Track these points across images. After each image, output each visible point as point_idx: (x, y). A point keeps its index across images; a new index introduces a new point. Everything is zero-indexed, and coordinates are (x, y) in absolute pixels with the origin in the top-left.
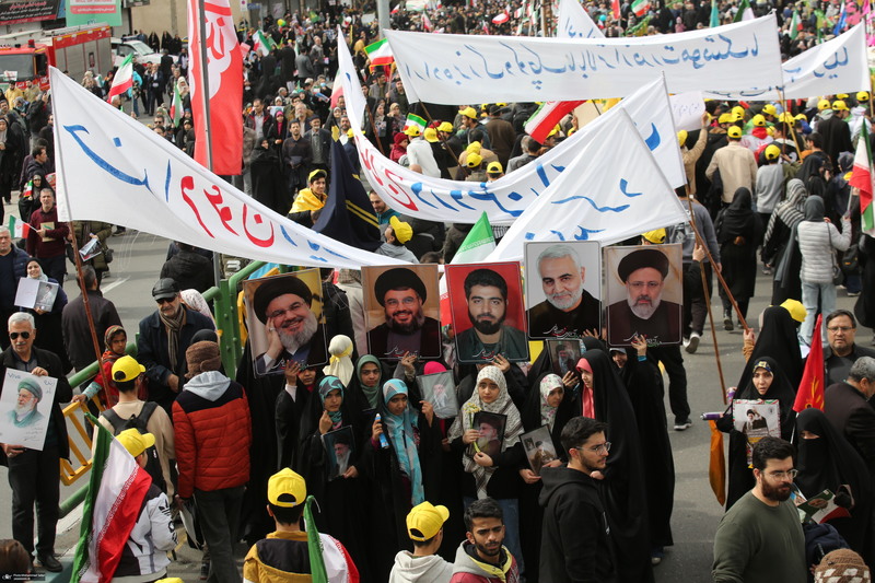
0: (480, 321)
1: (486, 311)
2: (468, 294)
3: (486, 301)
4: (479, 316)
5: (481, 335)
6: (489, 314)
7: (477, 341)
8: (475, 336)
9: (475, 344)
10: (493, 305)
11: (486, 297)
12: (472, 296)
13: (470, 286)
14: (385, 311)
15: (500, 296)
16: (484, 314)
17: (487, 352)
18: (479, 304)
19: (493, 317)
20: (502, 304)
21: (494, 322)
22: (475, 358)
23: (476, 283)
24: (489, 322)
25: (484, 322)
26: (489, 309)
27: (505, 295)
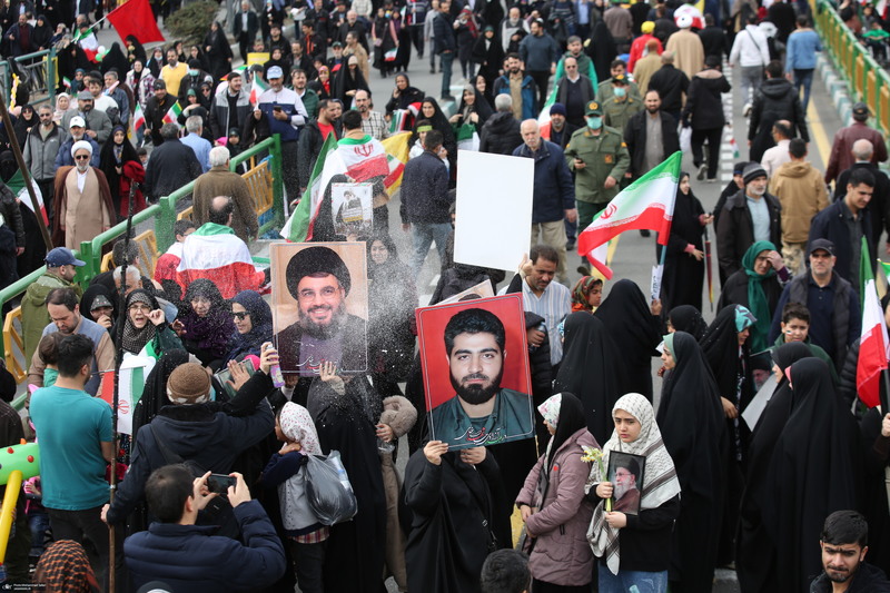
0: (466, 385)
1: (475, 370)
2: (449, 348)
3: (476, 355)
4: (465, 379)
5: (467, 407)
6: (479, 374)
7: (461, 416)
8: (459, 408)
9: (458, 421)
10: (485, 360)
11: (475, 350)
12: (455, 350)
13: (453, 336)
14: (299, 306)
15: (494, 346)
16: (471, 376)
17: (476, 431)
18: (467, 361)
19: (484, 378)
20: (498, 357)
21: (486, 385)
22: (459, 442)
23: (462, 330)
24: (477, 387)
25: (471, 386)
26: (480, 366)
27: (501, 343)
